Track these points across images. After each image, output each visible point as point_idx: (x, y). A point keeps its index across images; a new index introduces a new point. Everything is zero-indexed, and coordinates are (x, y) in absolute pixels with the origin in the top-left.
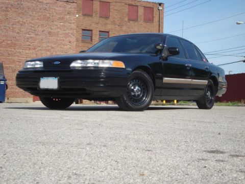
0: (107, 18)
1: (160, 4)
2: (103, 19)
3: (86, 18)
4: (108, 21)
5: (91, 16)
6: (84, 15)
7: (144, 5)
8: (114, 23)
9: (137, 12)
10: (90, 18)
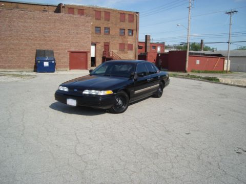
0: (109, 20)
1: (137, 13)
2: (106, 21)
3: (97, 21)
4: (109, 22)
5: (100, 19)
6: (96, 19)
7: (129, 13)
8: (112, 23)
9: (125, 17)
10: (99, 21)
